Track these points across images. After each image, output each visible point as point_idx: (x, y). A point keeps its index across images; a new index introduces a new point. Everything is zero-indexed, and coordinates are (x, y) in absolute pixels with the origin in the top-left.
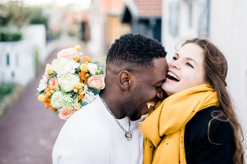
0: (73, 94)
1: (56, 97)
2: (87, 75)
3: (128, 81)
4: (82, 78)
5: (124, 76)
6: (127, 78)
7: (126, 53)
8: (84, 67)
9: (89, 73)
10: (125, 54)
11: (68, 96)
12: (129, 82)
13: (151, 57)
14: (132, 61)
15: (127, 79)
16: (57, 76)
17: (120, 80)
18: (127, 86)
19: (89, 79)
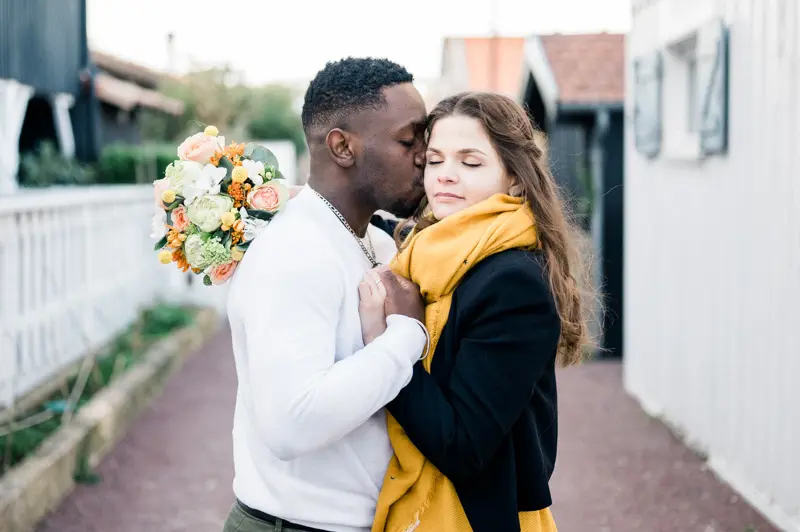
0: (223, 234)
1: (192, 247)
2: (248, 185)
3: (347, 146)
4: (237, 197)
5: (336, 140)
6: (343, 143)
7: (328, 95)
8: (239, 174)
9: (248, 181)
10: (327, 98)
11: (213, 240)
12: (350, 148)
13: (377, 86)
14: (343, 105)
15: (344, 145)
16: (185, 202)
17: (332, 148)
18: (349, 157)
19: (250, 195)
